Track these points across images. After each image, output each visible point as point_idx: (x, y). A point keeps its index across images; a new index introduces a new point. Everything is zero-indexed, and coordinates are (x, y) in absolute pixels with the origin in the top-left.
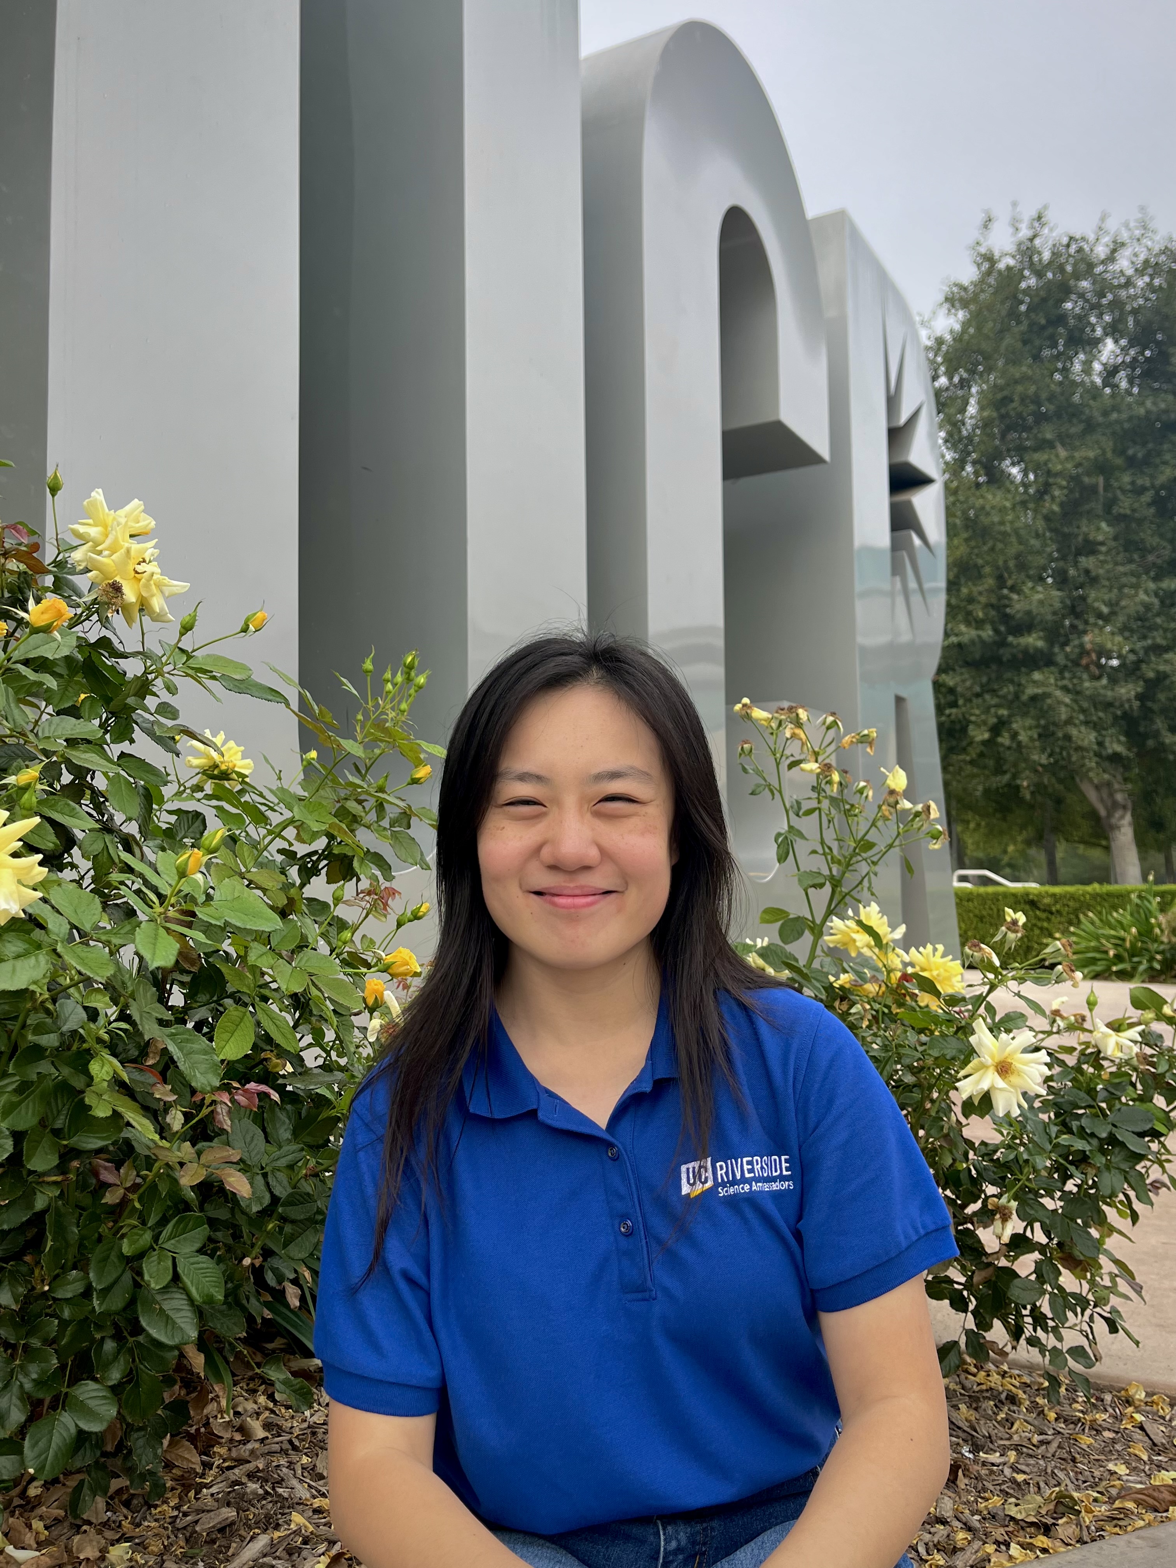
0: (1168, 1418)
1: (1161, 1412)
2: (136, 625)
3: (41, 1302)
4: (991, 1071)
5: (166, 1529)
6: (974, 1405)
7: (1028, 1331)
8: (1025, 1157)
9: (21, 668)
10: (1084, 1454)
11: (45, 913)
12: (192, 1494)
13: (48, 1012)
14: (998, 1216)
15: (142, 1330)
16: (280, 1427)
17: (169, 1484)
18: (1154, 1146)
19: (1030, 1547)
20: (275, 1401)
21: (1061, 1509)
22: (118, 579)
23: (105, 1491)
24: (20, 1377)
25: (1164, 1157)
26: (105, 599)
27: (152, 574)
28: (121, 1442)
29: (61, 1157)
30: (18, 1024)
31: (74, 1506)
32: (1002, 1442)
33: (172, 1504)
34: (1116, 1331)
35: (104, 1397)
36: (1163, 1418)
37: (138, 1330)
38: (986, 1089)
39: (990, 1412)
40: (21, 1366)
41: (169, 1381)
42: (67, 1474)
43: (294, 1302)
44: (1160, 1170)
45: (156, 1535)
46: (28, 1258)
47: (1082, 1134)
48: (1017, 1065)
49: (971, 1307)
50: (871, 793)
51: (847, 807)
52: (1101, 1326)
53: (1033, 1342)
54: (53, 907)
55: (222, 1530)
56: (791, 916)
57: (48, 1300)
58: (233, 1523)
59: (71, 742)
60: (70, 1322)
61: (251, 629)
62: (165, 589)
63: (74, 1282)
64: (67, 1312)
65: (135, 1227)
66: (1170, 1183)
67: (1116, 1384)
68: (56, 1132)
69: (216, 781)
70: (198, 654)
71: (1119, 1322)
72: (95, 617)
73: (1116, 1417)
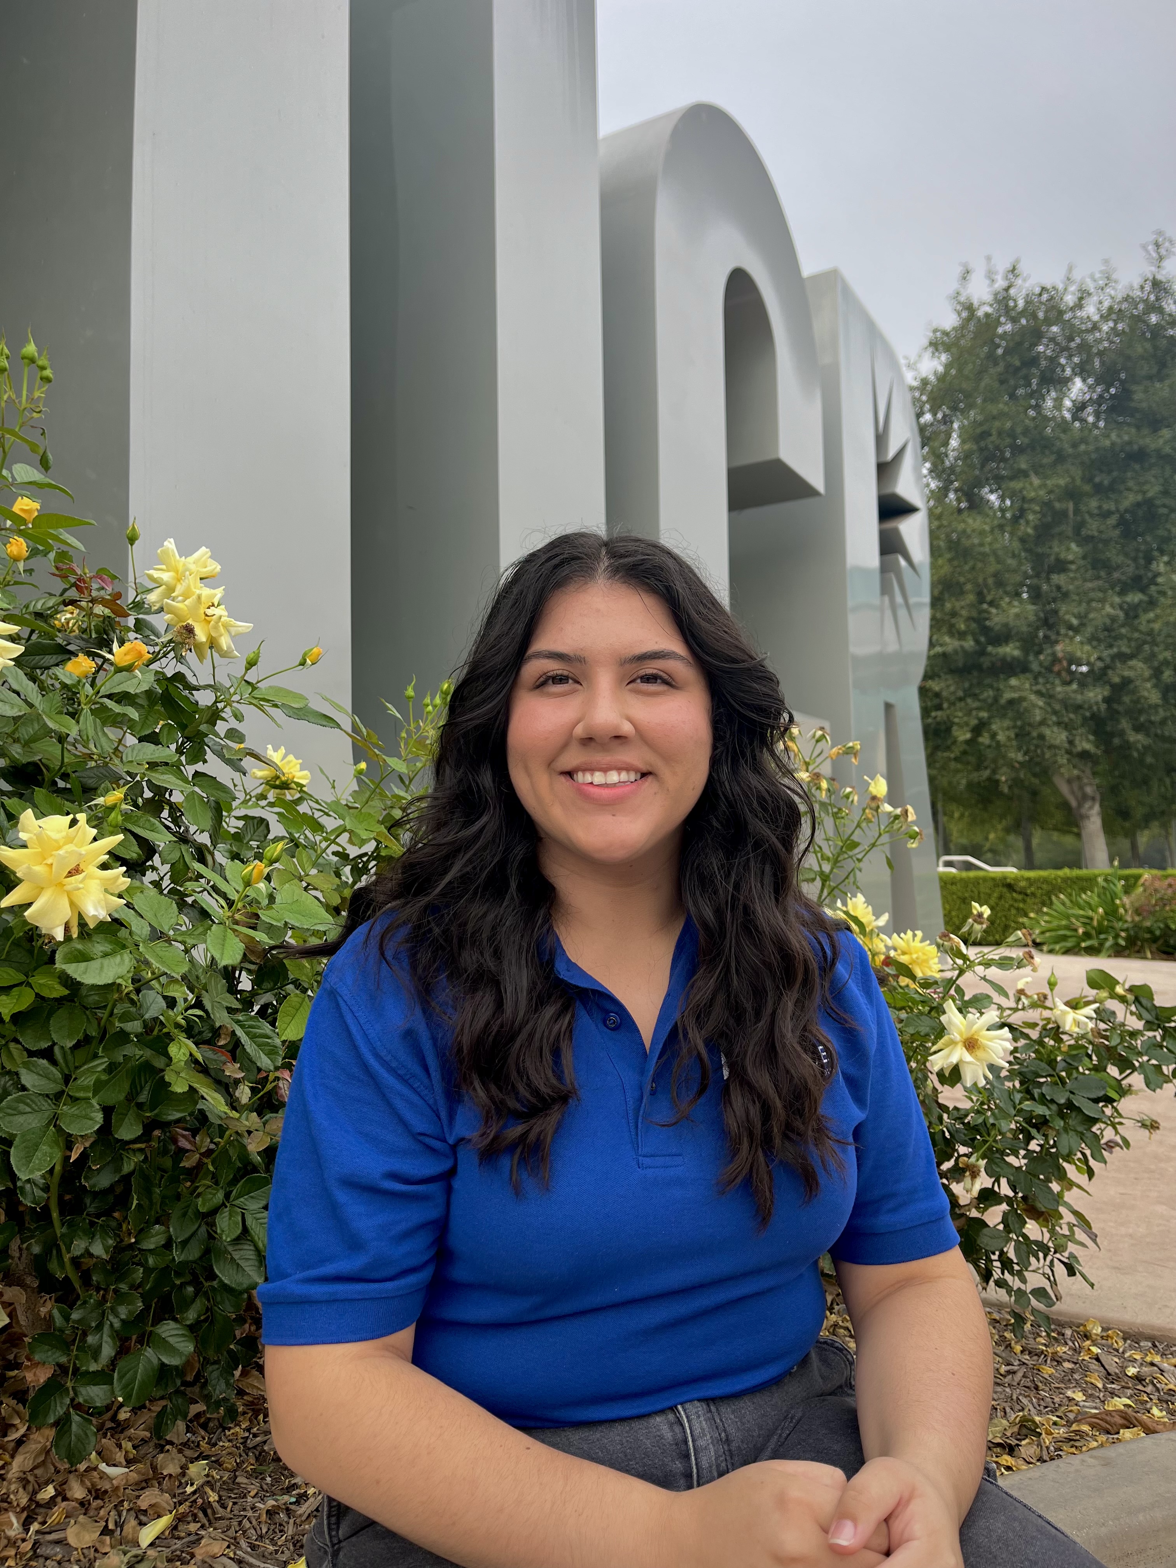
0: (1121, 1350)
1: (1115, 1346)
2: (208, 661)
3: (129, 1253)
4: (960, 1046)
5: (238, 1448)
7: (997, 1273)
8: (991, 1121)
9: (106, 700)
10: (1046, 1382)
11: (128, 916)
12: (261, 1417)
13: (133, 1002)
14: (968, 1173)
15: (216, 1277)
17: (240, 1410)
18: (1108, 1111)
21: (1024, 1431)
22: (190, 622)
23: (185, 1416)
24: (111, 1317)
25: (1117, 1120)
26: (179, 639)
27: (220, 617)
28: (198, 1372)
29: (145, 1127)
30: (107, 1013)
31: (158, 1429)
33: (243, 1426)
34: (1074, 1274)
35: (183, 1335)
36: (1117, 1351)
37: (213, 1276)
38: (955, 1062)
40: (111, 1308)
41: (241, 1320)
42: (152, 1400)
44: (1113, 1132)
45: (229, 1454)
46: (116, 1215)
47: (1043, 1100)
48: (983, 1041)
50: (856, 798)
51: (835, 810)
52: (1061, 1270)
53: (1000, 1283)
54: (136, 911)
57: (133, 1250)
59: (153, 766)
60: (154, 1269)
61: (309, 662)
62: (231, 629)
63: (157, 1234)
64: (151, 1261)
65: (209, 1187)
66: (1127, 1144)
67: (1075, 1321)
68: (140, 1106)
69: (278, 791)
70: (262, 686)
71: (1076, 1267)
72: (171, 655)
73: (1075, 1350)
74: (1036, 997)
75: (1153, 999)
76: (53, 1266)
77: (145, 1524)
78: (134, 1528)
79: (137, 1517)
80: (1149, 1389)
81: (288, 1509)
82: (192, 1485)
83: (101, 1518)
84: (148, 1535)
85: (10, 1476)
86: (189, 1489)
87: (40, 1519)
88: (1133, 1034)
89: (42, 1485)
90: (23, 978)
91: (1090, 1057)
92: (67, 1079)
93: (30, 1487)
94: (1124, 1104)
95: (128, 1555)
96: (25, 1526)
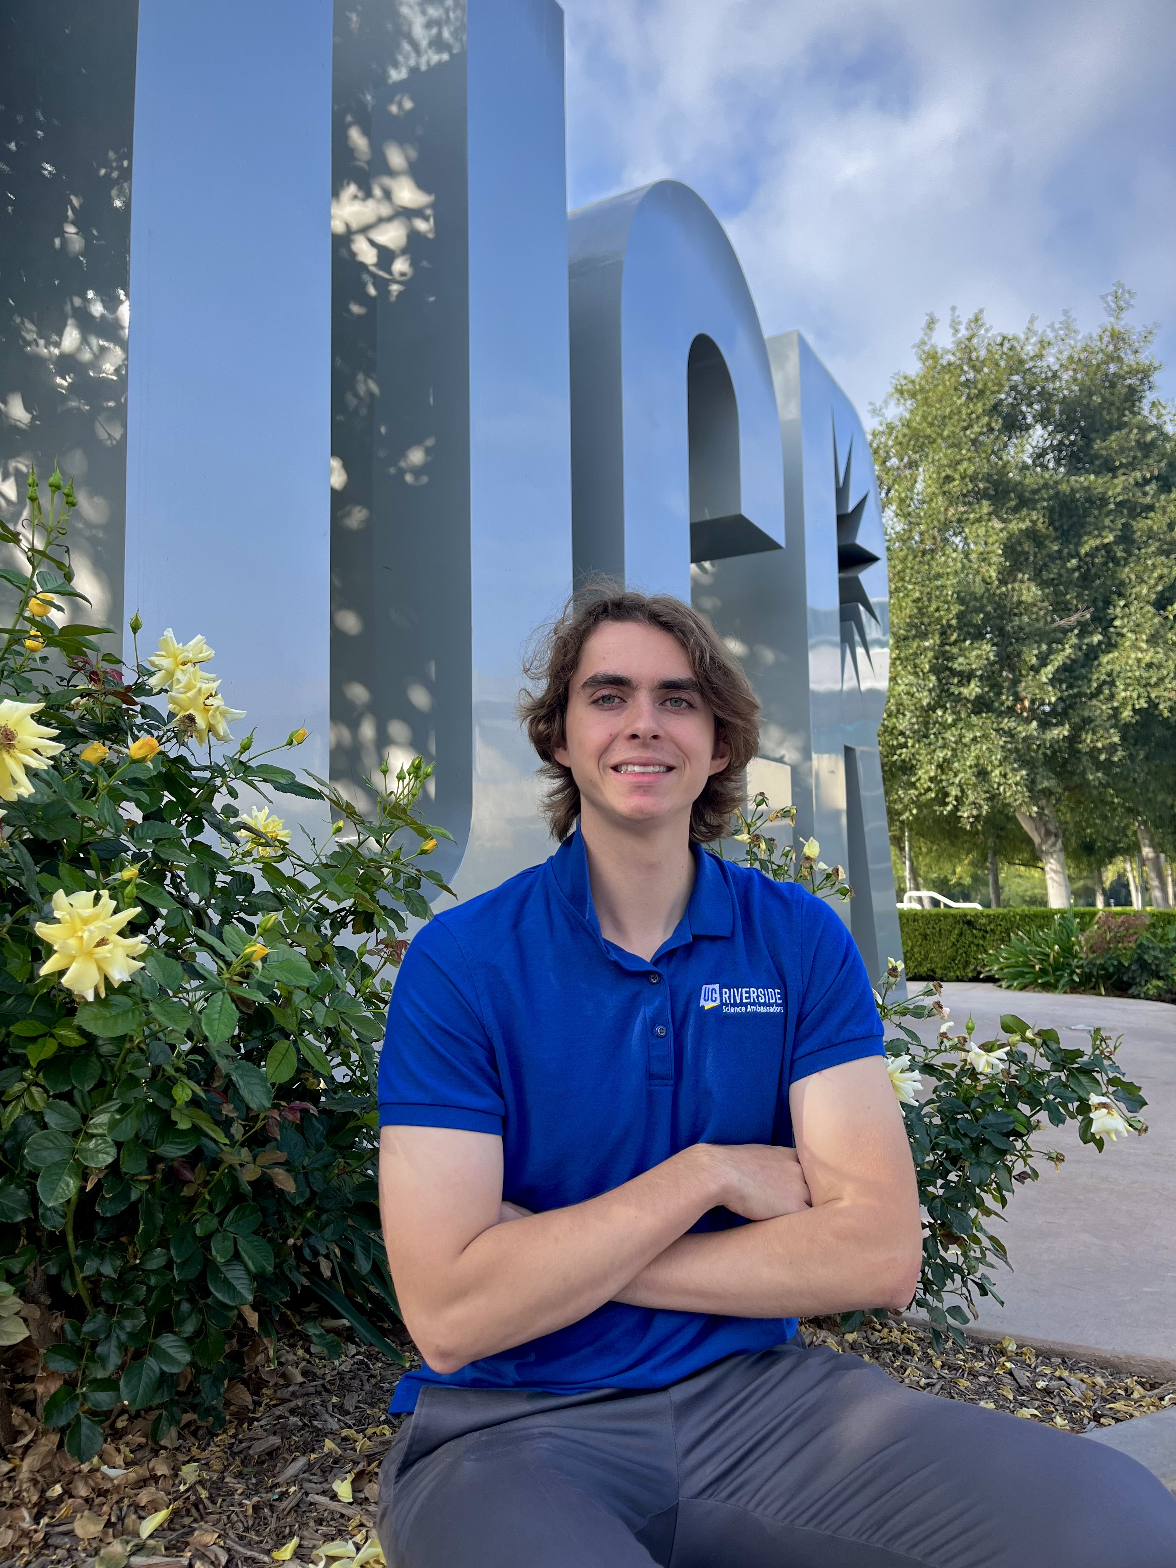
0: (1033, 1366)
1: (1028, 1361)
2: (206, 745)
3: (134, 1273)
5: (226, 1453)
11: (142, 977)
12: (245, 1426)
13: (143, 1051)
15: (210, 1294)
16: (315, 1374)
17: (228, 1418)
18: (1019, 1145)
20: (311, 1354)
22: (191, 711)
23: (178, 1423)
25: (1026, 1153)
26: (182, 728)
27: (217, 706)
28: (191, 1382)
29: (149, 1161)
30: (120, 1060)
31: (153, 1434)
33: (230, 1433)
34: (986, 1294)
35: (180, 1347)
36: (1030, 1366)
37: (207, 1294)
40: (118, 1323)
41: (229, 1336)
42: (150, 1409)
43: (327, 1273)
44: (1023, 1164)
45: (218, 1457)
46: (123, 1239)
47: (957, 1135)
51: (775, 867)
52: (975, 1291)
53: (921, 1303)
55: (270, 1454)
57: (138, 1270)
58: (278, 1448)
60: (155, 1288)
61: (295, 742)
62: (229, 716)
63: (159, 1256)
64: (153, 1280)
65: (205, 1214)
66: (1035, 1175)
67: (993, 1338)
68: (148, 1143)
70: (253, 764)
71: (988, 1287)
72: (174, 741)
73: (991, 1365)
74: (956, 1040)
75: (1059, 1043)
76: (66, 1284)
77: (144, 1518)
78: (134, 1521)
79: (136, 1512)
80: (1056, 1400)
81: (271, 1506)
82: (185, 1484)
83: (104, 1513)
84: (148, 1527)
85: (20, 1477)
86: (182, 1488)
87: (49, 1513)
88: (1041, 1074)
89: (50, 1485)
90: (47, 1029)
91: (1003, 1095)
92: (85, 1119)
93: (39, 1486)
94: (1032, 1139)
95: (131, 1544)
96: (36, 1519)
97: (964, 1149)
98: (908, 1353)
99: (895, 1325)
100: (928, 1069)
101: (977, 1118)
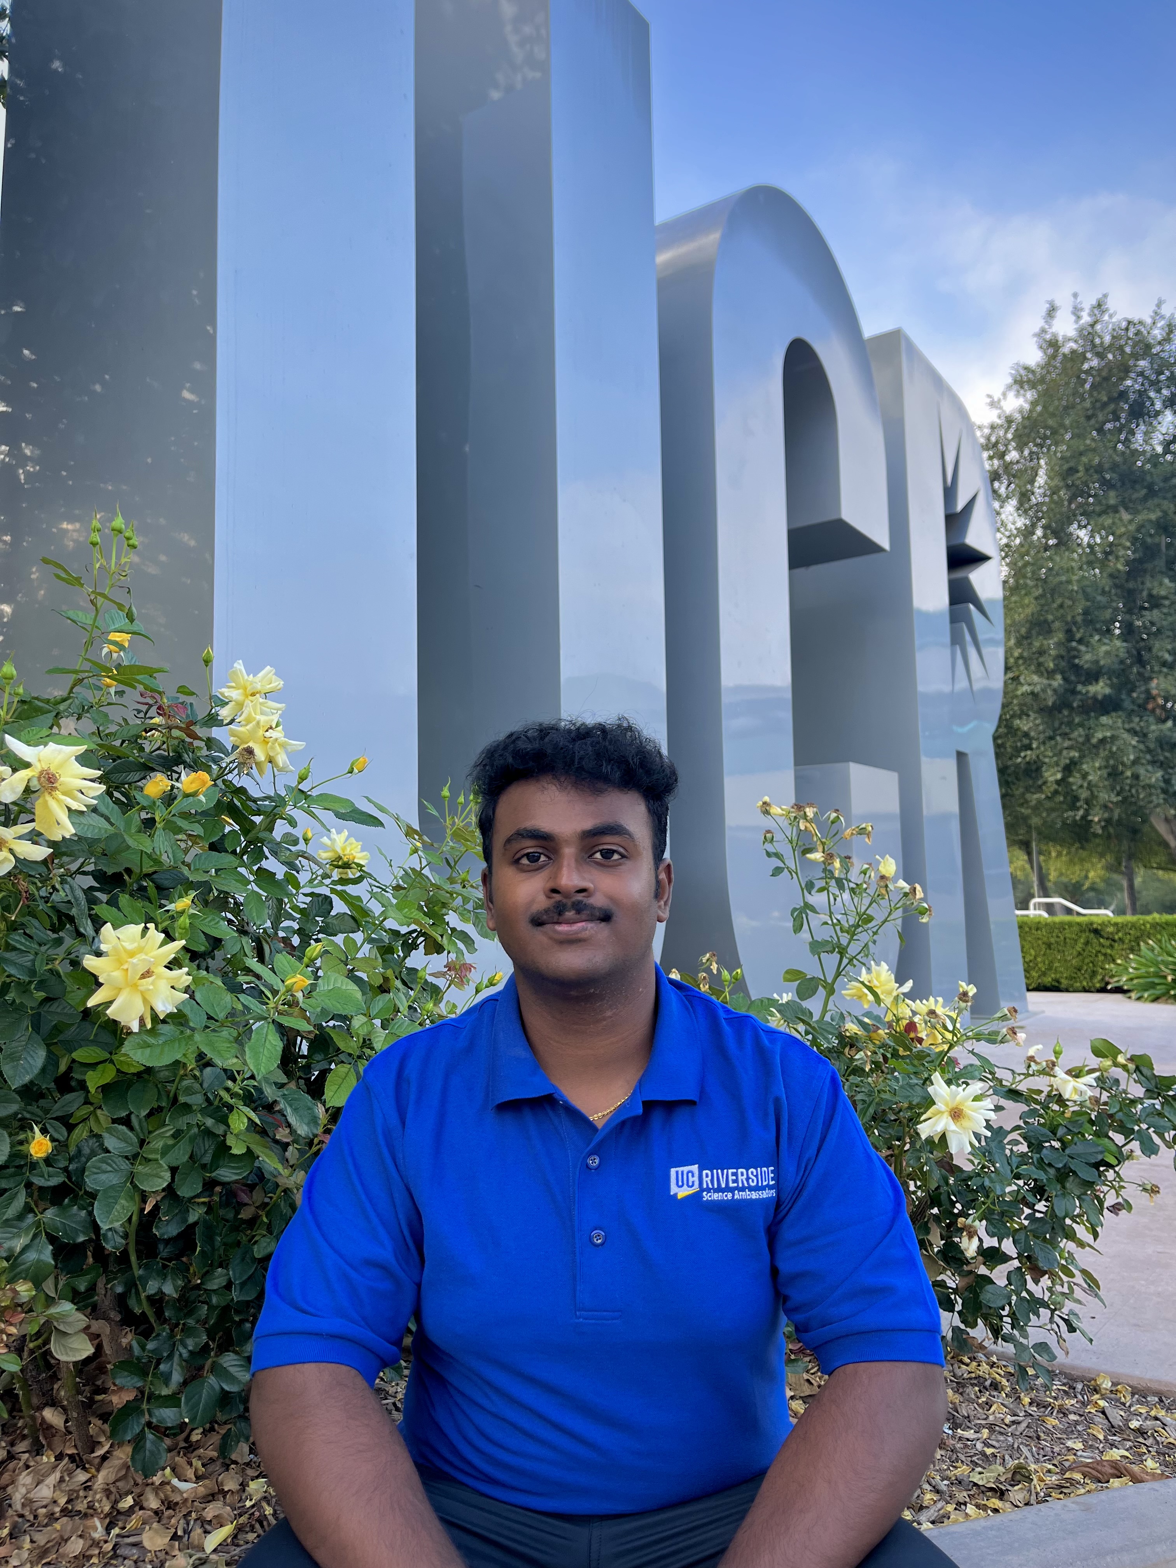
0: (1127, 1405)
1: (1123, 1399)
3: (196, 1293)
4: (946, 1115)
6: (961, 1390)
7: (1007, 1329)
8: (989, 1183)
10: (1048, 1433)
11: (191, 1008)
13: (196, 1078)
14: (965, 1233)
16: (387, 1393)
18: (1110, 1175)
19: (985, 1508)
21: (1018, 1477)
22: (251, 744)
23: (246, 1438)
25: (1122, 1184)
26: (242, 758)
29: (205, 1184)
30: (175, 1085)
31: (224, 1449)
32: (979, 1422)
34: (1075, 1331)
35: (241, 1366)
36: (1124, 1404)
38: (943, 1130)
39: (973, 1396)
40: (181, 1340)
44: (1116, 1195)
46: (184, 1259)
47: (1041, 1164)
48: (967, 1111)
49: (958, 1307)
50: (873, 874)
52: (1064, 1327)
54: (197, 1003)
56: (808, 977)
57: (199, 1290)
60: (217, 1307)
61: (356, 771)
62: (288, 747)
63: (218, 1278)
64: (214, 1300)
65: (264, 1236)
66: (1127, 1206)
67: (1087, 1375)
68: (204, 1167)
69: (340, 870)
70: (314, 793)
71: (1075, 1323)
72: (236, 770)
73: (1083, 1403)
74: (1044, 1064)
75: (1153, 1069)
76: (132, 1302)
77: (209, 1533)
78: (199, 1535)
79: (202, 1526)
80: (1149, 1442)
82: (251, 1500)
83: (172, 1526)
84: (212, 1541)
85: (95, 1487)
86: (248, 1504)
87: (120, 1524)
88: (1133, 1102)
89: (122, 1496)
90: (108, 1056)
91: (1092, 1122)
92: (142, 1143)
93: (113, 1498)
94: (1126, 1170)
95: (194, 1558)
96: (108, 1529)
97: (1048, 1180)
98: (996, 1389)
99: (984, 1358)
100: (1014, 1094)
101: (1064, 1146)
